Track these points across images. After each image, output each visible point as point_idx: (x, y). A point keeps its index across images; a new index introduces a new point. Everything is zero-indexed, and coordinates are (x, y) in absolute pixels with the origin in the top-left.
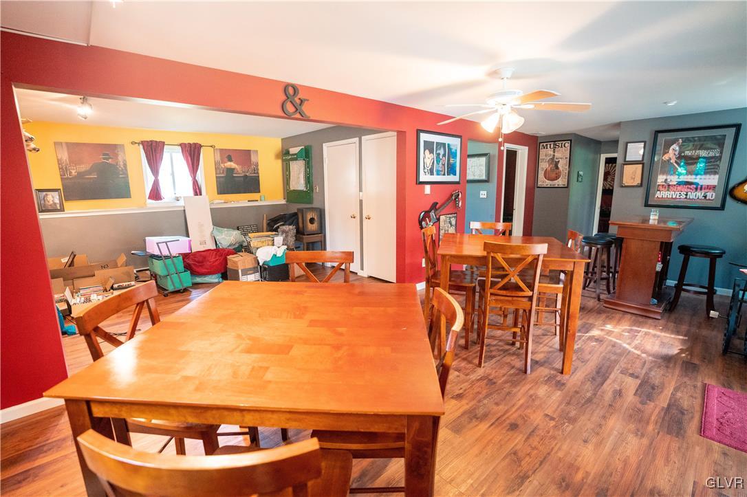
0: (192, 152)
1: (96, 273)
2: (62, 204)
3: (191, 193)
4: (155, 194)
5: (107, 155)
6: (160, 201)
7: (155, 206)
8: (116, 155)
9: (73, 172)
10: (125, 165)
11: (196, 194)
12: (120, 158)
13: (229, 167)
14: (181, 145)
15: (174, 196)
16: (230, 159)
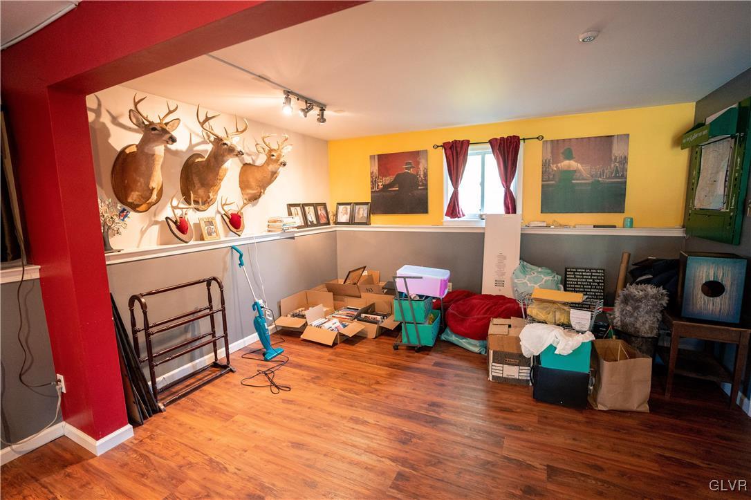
0: (507, 149)
1: (363, 295)
2: (369, 218)
3: (501, 209)
4: (453, 210)
5: (410, 163)
6: (456, 219)
7: (451, 225)
8: (418, 163)
9: (380, 184)
10: (426, 175)
11: (508, 212)
12: (421, 167)
13: (565, 168)
14: (491, 142)
15: (479, 213)
16: (569, 156)
